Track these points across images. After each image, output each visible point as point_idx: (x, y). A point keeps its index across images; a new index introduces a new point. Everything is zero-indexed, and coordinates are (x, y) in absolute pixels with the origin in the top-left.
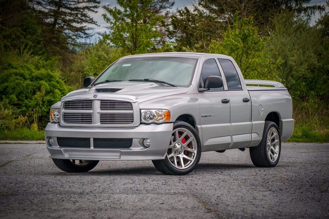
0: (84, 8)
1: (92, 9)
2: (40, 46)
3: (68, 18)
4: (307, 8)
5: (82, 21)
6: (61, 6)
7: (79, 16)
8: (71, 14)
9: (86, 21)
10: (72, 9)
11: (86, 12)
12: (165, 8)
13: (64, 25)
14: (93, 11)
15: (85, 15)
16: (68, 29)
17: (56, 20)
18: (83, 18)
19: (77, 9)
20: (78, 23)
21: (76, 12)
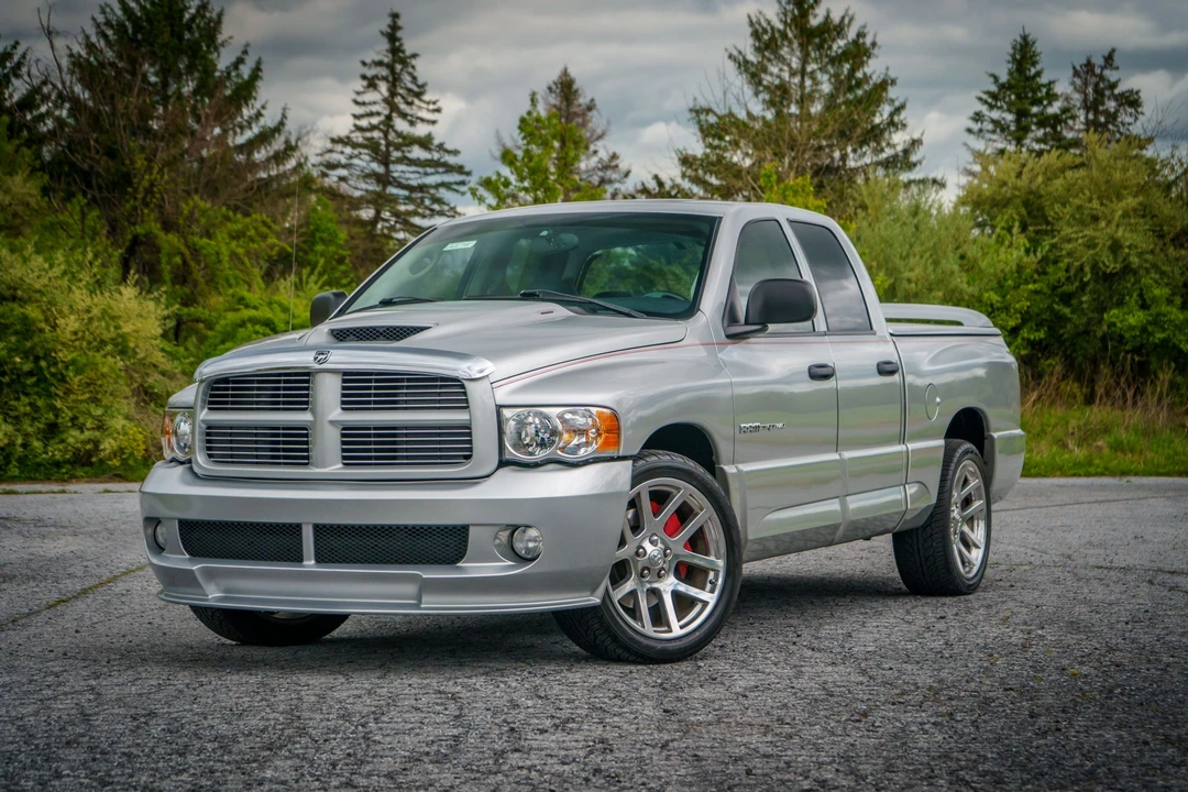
0: (437, 186)
1: (455, 187)
2: (343, 268)
3: (402, 208)
4: (910, 182)
5: (433, 213)
6: (390, 183)
7: (427, 202)
8: (409, 199)
9: (441, 213)
10: (411, 189)
11: (443, 193)
12: (611, 182)
13: (396, 222)
14: (457, 191)
15: (439, 201)
16: (403, 230)
17: (378, 212)
18: (436, 207)
19: (422, 188)
20: (424, 216)
21: (419, 195)
